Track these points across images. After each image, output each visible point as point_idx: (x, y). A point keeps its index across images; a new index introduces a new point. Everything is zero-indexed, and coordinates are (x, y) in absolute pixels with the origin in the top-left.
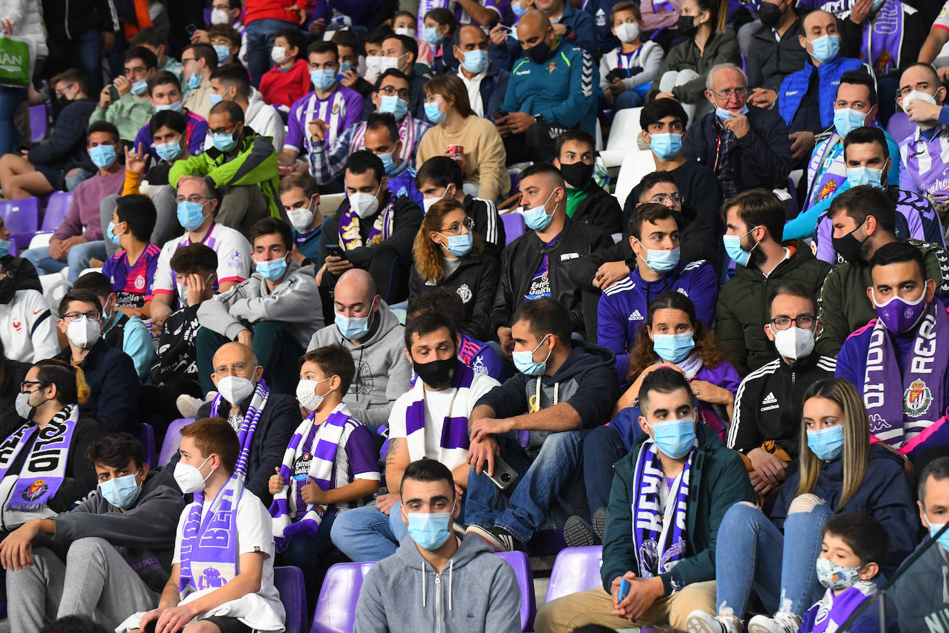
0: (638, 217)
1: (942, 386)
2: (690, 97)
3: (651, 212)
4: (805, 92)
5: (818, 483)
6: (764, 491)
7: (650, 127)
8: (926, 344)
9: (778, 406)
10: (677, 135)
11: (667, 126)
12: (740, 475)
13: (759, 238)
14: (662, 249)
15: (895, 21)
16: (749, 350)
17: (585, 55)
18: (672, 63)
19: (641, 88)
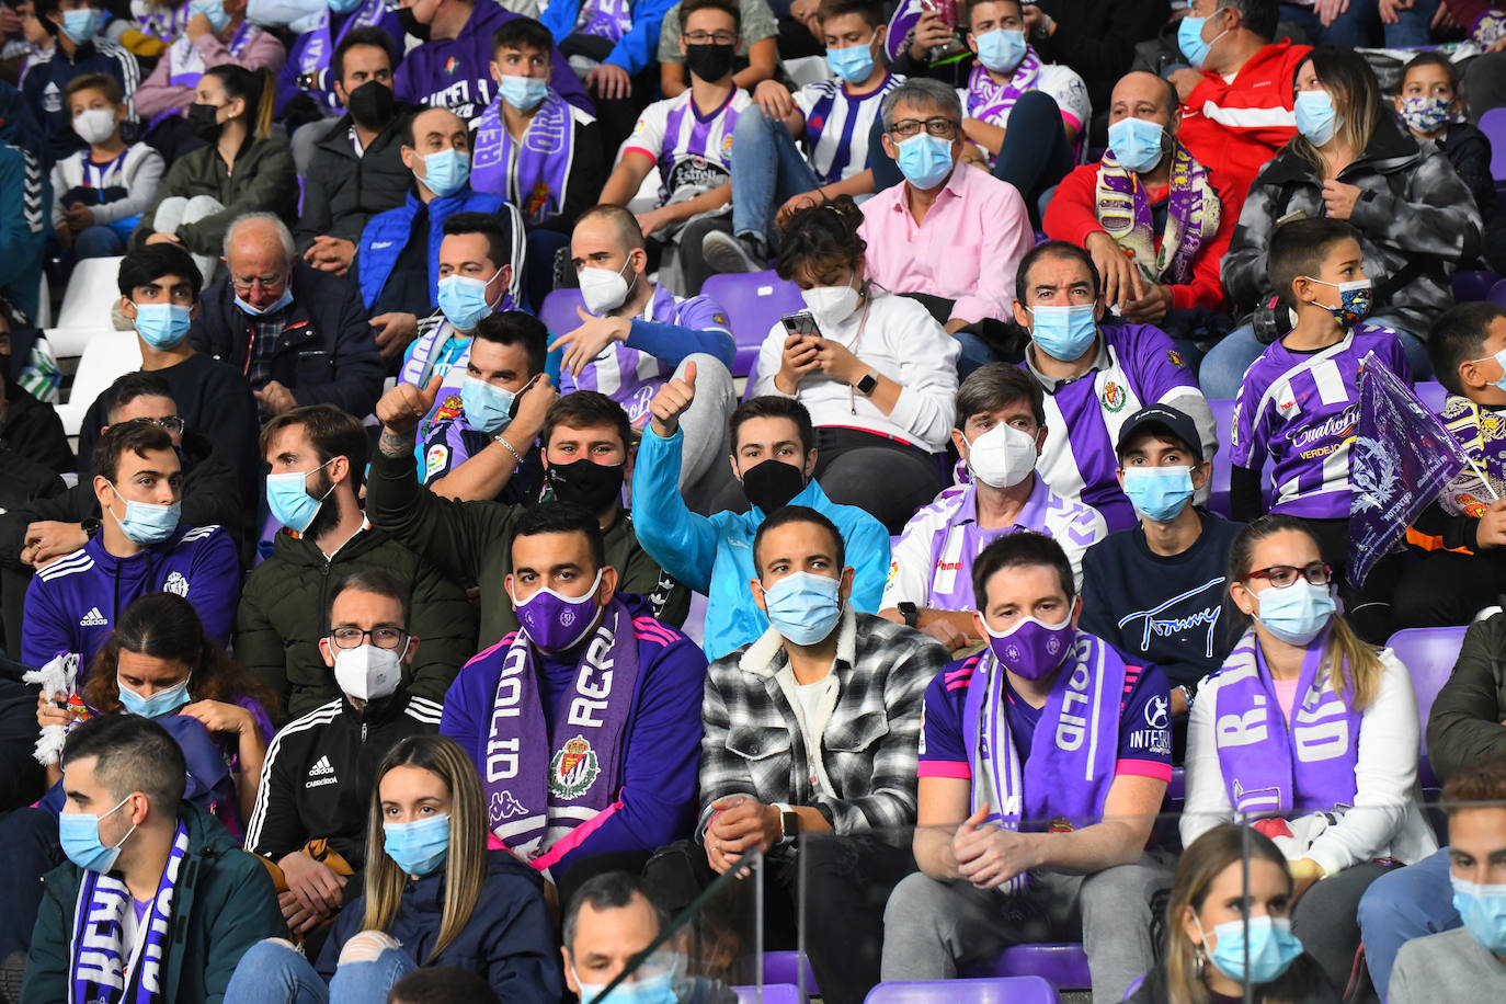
0: (114, 444)
1: (618, 750)
2: (206, 244)
3: (137, 436)
4: (404, 244)
5: (397, 917)
6: (304, 926)
7: (136, 292)
8: (596, 677)
9: (335, 780)
10: (183, 308)
11: (165, 291)
12: (262, 898)
13: (336, 479)
14: (154, 502)
15: (559, 132)
16: (292, 684)
17: (28, 159)
18: (178, 184)
19: (121, 224)
